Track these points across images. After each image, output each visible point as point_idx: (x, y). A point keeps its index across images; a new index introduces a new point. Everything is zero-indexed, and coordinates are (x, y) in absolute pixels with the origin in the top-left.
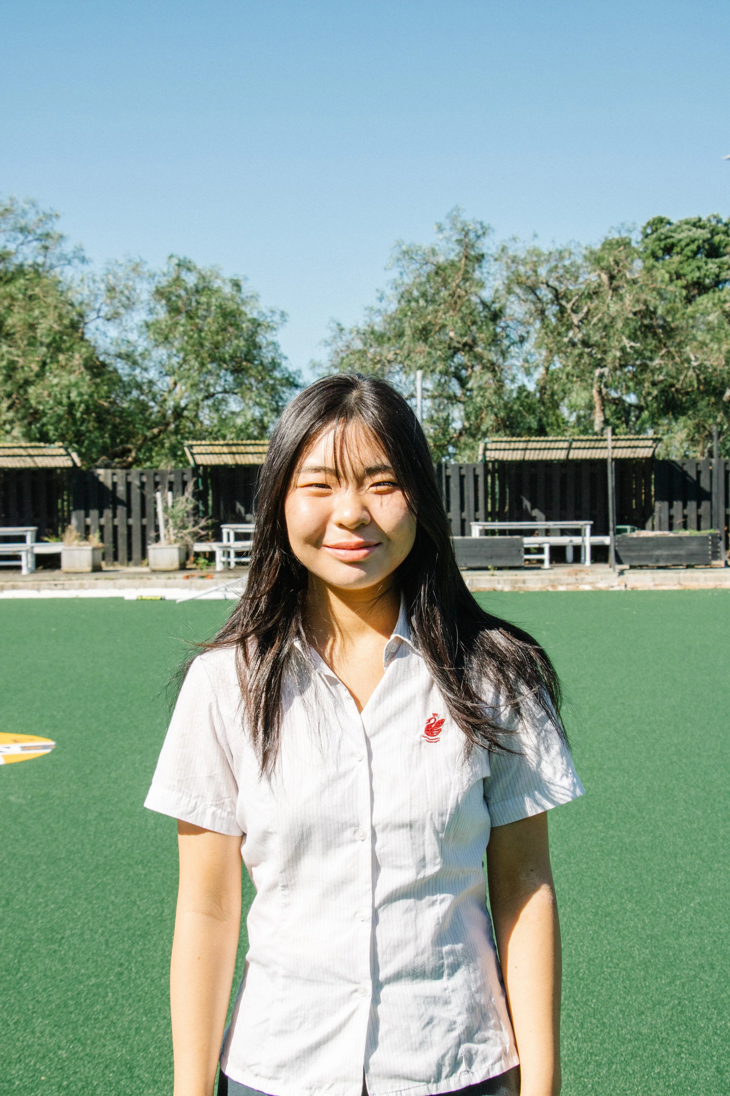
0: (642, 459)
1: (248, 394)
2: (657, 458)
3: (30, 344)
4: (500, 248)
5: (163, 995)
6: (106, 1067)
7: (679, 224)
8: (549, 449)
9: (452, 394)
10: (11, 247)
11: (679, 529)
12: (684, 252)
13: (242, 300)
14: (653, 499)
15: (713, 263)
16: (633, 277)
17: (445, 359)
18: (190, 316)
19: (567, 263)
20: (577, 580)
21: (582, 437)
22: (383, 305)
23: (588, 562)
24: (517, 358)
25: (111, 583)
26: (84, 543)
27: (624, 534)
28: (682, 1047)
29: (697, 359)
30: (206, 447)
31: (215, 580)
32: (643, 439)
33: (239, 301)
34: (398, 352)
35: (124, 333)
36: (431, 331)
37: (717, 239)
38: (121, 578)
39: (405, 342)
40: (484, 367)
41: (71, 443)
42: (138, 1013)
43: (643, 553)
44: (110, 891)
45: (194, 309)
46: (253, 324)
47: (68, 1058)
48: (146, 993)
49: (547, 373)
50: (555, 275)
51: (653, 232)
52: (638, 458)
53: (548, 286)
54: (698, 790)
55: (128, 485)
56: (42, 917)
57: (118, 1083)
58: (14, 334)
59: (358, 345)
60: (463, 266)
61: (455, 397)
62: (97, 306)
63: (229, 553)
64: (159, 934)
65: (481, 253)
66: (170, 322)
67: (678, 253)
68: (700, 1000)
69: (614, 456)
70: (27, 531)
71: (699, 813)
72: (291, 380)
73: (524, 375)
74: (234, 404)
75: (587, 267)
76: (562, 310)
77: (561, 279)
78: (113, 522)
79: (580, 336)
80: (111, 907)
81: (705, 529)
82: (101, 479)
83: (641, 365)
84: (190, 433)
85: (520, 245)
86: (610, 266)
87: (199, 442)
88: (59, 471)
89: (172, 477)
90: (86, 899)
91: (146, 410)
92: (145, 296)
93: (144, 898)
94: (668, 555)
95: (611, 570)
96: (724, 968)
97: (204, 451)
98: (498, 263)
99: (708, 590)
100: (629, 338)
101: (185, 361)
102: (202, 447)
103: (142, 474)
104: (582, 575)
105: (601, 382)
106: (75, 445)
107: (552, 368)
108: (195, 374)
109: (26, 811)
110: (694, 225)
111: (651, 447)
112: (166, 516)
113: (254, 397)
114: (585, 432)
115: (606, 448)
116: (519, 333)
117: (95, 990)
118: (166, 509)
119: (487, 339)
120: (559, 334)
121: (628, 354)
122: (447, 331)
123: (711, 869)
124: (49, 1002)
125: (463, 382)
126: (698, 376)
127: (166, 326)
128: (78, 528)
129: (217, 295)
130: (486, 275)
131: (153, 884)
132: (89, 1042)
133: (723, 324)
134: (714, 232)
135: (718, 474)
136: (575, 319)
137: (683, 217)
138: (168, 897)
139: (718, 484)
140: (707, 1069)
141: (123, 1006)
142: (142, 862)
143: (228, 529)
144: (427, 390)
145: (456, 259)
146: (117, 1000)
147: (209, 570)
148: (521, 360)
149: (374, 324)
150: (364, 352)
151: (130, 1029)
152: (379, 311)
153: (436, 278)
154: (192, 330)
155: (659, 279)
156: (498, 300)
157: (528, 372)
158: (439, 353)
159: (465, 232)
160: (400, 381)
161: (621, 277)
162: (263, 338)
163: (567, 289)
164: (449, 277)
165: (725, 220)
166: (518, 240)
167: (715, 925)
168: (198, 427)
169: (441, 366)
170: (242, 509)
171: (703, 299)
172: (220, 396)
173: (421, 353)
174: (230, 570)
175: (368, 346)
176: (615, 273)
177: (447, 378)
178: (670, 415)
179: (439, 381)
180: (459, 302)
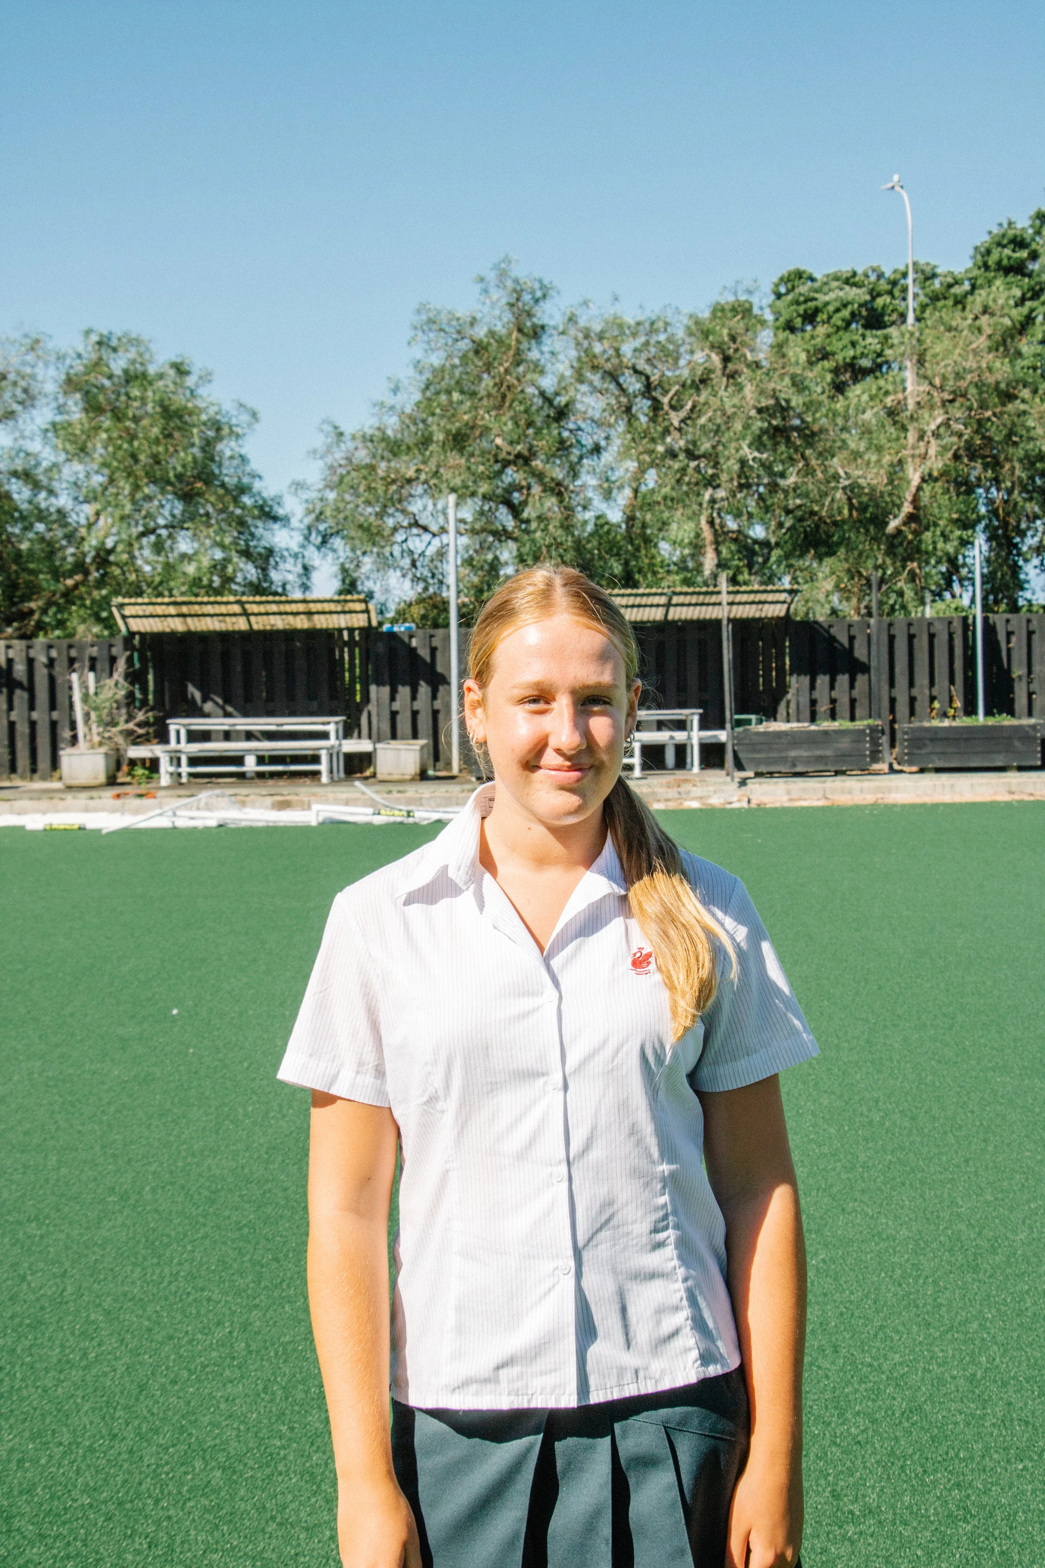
0: (772, 618)
1: (204, 531)
2: (793, 617)
4: (568, 315)
5: (59, 1411)
7: (825, 279)
8: (639, 606)
9: (500, 528)
11: (826, 719)
12: (833, 321)
13: (192, 393)
14: (788, 676)
15: (873, 336)
16: (755, 359)
17: (491, 478)
18: (118, 416)
19: (662, 337)
20: (679, 793)
21: (685, 589)
22: (399, 399)
23: (696, 769)
24: (593, 475)
25: (6, 805)
27: (748, 727)
29: (848, 475)
30: (144, 607)
31: (158, 800)
32: (772, 591)
34: (421, 466)
35: (21, 441)
36: (468, 437)
37: (880, 302)
38: (20, 799)
39: (431, 452)
40: (545, 487)
42: (22, 1437)
43: (772, 755)
45: (123, 406)
46: (208, 428)
48: (35, 1409)
49: (636, 497)
50: (644, 356)
51: (788, 292)
52: (766, 618)
53: (636, 371)
54: (833, 1097)
55: (30, 662)
59: (363, 456)
60: (513, 343)
61: (505, 530)
63: (179, 760)
64: (58, 1322)
65: (540, 323)
66: (87, 426)
67: (823, 322)
68: (816, 1397)
69: (732, 616)
71: (833, 1131)
72: (267, 509)
73: (603, 500)
74: (184, 544)
75: (690, 343)
76: (656, 406)
77: (655, 362)
78: (8, 716)
79: (682, 442)
81: (862, 719)
83: (769, 484)
84: (119, 585)
85: (593, 310)
86: (723, 343)
87: (133, 600)
89: (94, 651)
91: (57, 553)
92: (50, 387)
93: (37, 1271)
94: (808, 757)
95: (729, 779)
96: (852, 1351)
97: (141, 613)
98: (564, 338)
99: (866, 806)
100: (751, 445)
101: (112, 481)
102: (137, 607)
103: (50, 647)
104: (688, 787)
105: (712, 508)
107: (643, 488)
108: (126, 501)
110: (847, 281)
111: (784, 602)
112: (86, 708)
113: (212, 534)
114: (687, 582)
115: (720, 604)
116: (595, 437)
118: (85, 698)
119: (550, 448)
120: (653, 440)
121: (751, 468)
122: (492, 437)
123: (843, 1210)
125: (515, 511)
126: (849, 499)
127: (83, 432)
129: (155, 386)
130: (547, 355)
131: (51, 1250)
133: (883, 426)
134: (874, 293)
135: (878, 641)
136: (675, 418)
137: (832, 270)
138: (73, 1268)
139: (879, 652)
140: (818, 1493)
142: (36, 1219)
143: (175, 725)
144: (463, 521)
145: (505, 332)
147: (149, 786)
148: (598, 477)
149: (386, 427)
150: (372, 468)
151: (9, 1461)
152: (392, 408)
153: (476, 360)
154: (120, 437)
155: (793, 360)
156: (563, 392)
157: (608, 495)
158: (481, 468)
159: (518, 293)
160: (425, 508)
161: (739, 359)
162: (226, 448)
163: (663, 375)
164: (495, 359)
165: (888, 273)
166: (591, 305)
167: (844, 1290)
168: (133, 577)
169: (484, 488)
170: (198, 695)
171: (858, 389)
172: (163, 532)
173: (455, 468)
174: (181, 785)
175: (378, 457)
176: (731, 352)
177: (492, 504)
178: (810, 555)
179: (482, 508)
180: (510, 396)
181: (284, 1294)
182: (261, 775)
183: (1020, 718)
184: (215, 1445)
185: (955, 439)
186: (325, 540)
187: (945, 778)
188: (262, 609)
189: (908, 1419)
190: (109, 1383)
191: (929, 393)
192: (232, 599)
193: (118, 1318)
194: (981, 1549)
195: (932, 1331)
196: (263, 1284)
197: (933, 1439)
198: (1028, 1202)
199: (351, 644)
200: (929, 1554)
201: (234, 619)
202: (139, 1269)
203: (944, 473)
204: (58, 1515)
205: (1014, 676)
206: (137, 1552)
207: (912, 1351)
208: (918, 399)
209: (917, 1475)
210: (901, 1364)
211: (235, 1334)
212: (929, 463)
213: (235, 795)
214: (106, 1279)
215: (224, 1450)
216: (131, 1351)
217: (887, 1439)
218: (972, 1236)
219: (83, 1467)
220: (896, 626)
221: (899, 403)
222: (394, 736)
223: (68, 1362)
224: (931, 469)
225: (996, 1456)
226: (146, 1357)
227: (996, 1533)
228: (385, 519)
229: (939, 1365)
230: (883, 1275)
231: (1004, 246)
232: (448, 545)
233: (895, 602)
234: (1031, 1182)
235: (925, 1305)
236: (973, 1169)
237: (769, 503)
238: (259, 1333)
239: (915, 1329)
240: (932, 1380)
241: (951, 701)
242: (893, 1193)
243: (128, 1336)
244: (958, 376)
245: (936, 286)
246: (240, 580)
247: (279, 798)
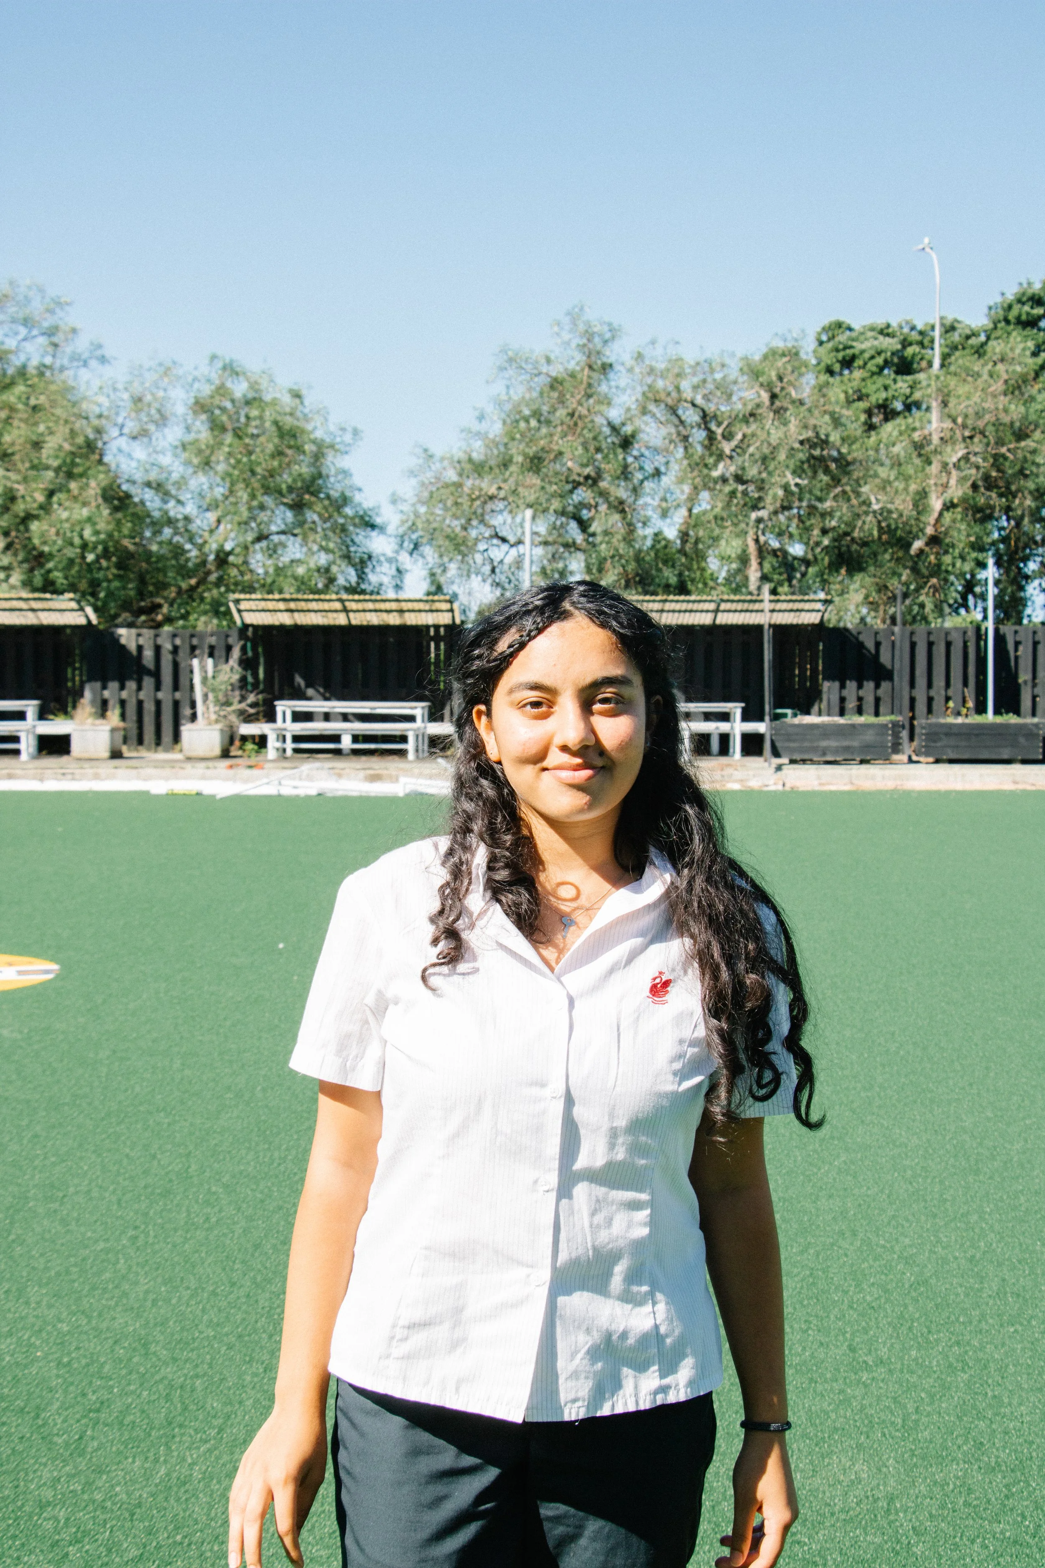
0: (808, 625)
1: (312, 537)
2: (826, 624)
3: (33, 467)
4: (635, 355)
5: (186, 1262)
6: (115, 1342)
7: (862, 330)
8: (691, 611)
9: (570, 541)
10: (11, 343)
11: (853, 714)
12: (868, 367)
13: (305, 415)
14: (821, 677)
15: (903, 381)
16: (799, 397)
17: (562, 496)
18: (238, 434)
19: (718, 376)
20: (724, 776)
21: (732, 597)
22: (483, 427)
23: (738, 755)
24: (653, 496)
25: (134, 772)
26: (100, 721)
27: (784, 720)
28: (810, 1323)
29: (877, 500)
30: (257, 602)
31: (265, 771)
32: (809, 601)
33: (301, 417)
34: (501, 485)
35: (154, 456)
36: (544, 460)
37: (910, 351)
38: (147, 766)
39: (511, 473)
40: (610, 506)
41: (84, 595)
42: (155, 1282)
43: (806, 744)
44: (124, 1143)
45: (243, 425)
46: (317, 445)
47: (69, 1332)
48: (166, 1260)
49: (690, 516)
50: (702, 392)
51: (829, 340)
52: (803, 624)
53: (694, 405)
55: (158, 649)
56: (40, 1172)
57: (130, 1359)
58: (13, 454)
59: (451, 476)
60: (585, 378)
61: (574, 543)
62: (120, 420)
63: (284, 737)
64: (184, 1192)
65: (608, 361)
66: (211, 442)
67: (860, 367)
68: (836, 1271)
69: (773, 622)
70: (27, 706)
72: (367, 519)
73: (662, 518)
74: (294, 550)
75: (743, 382)
76: (711, 437)
77: (711, 397)
78: (137, 695)
79: (732, 469)
80: (125, 1161)
81: (885, 715)
82: (123, 641)
83: (808, 507)
84: (236, 584)
85: (659, 351)
86: (772, 382)
87: (248, 596)
88: (68, 631)
89: (213, 640)
90: (94, 1152)
91: (182, 555)
92: (180, 409)
93: (166, 1151)
94: (837, 747)
95: (766, 764)
96: (869, 1235)
97: (254, 608)
98: (630, 375)
99: (886, 791)
100: (794, 472)
101: (231, 491)
102: (251, 603)
103: (174, 636)
104: (730, 771)
105: (758, 527)
106: (89, 598)
107: (696, 509)
108: (243, 509)
109: (21, 1047)
110: (881, 332)
111: (819, 611)
112: (205, 690)
113: (319, 540)
114: (736, 591)
115: (762, 611)
116: (656, 464)
117: (103, 1257)
118: (204, 680)
119: (615, 471)
120: (707, 466)
121: (792, 494)
122: (565, 460)
123: (862, 1122)
124: (47, 1269)
125: (583, 525)
126: (879, 522)
127: (207, 446)
128: (93, 702)
129: (271, 408)
130: (614, 390)
131: (178, 1135)
132: (95, 1314)
133: (911, 458)
134: (906, 343)
135: (901, 648)
136: (727, 448)
137: (868, 321)
138: (197, 1150)
139: (901, 659)
140: (837, 1347)
141: (137, 1274)
142: (164, 1109)
143: (284, 707)
144: (536, 533)
145: (578, 368)
146: (130, 1267)
147: (258, 758)
148: (657, 498)
149: (472, 451)
150: (459, 485)
151: (145, 1300)
152: (478, 433)
153: (551, 393)
154: (240, 452)
155: (833, 399)
156: (629, 422)
157: (664, 514)
158: (554, 488)
159: (589, 335)
160: (505, 523)
161: (785, 396)
162: (333, 463)
163: (718, 409)
164: (568, 392)
165: (920, 326)
166: (657, 344)
168: (247, 577)
169: (556, 504)
170: (299, 680)
171: (889, 427)
172: (276, 538)
173: (531, 487)
174: (286, 758)
175: (464, 477)
176: (777, 390)
177: (564, 519)
178: (843, 571)
179: (554, 523)
180: (580, 424)
182: (355, 752)
183: (1025, 717)
185: (973, 471)
186: (416, 546)
187: (957, 768)
188: (360, 606)
189: (915, 1290)
190: (228, 1242)
191: (951, 430)
192: (334, 597)
193: (235, 1191)
194: (976, 1393)
195: (937, 1220)
197: (937, 1306)
198: (1024, 1119)
199: (437, 638)
200: (932, 1396)
201: (335, 615)
202: (252, 1153)
203: (964, 500)
204: (187, 1343)
205: (1020, 681)
206: (255, 1375)
207: (920, 1236)
208: (942, 435)
209: (922, 1335)
210: (910, 1246)
212: (950, 492)
213: (333, 768)
214: (224, 1159)
216: (247, 1217)
217: (898, 1305)
218: (975, 1145)
219: (208, 1306)
220: (917, 634)
221: (925, 438)
223: (193, 1224)
224: (952, 497)
225: (991, 1321)
227: (990, 1381)
228: (469, 530)
229: (943, 1248)
230: (896, 1174)
231: (1023, 304)
232: (524, 554)
233: (917, 613)
234: (1027, 1102)
235: (932, 1199)
236: (976, 1091)
237: (808, 523)
239: (923, 1218)
240: (937, 1259)
241: (964, 701)
242: (907, 1109)
243: (245, 1206)
244: (978, 415)
245: (956, 337)
246: (341, 581)
247: (372, 772)
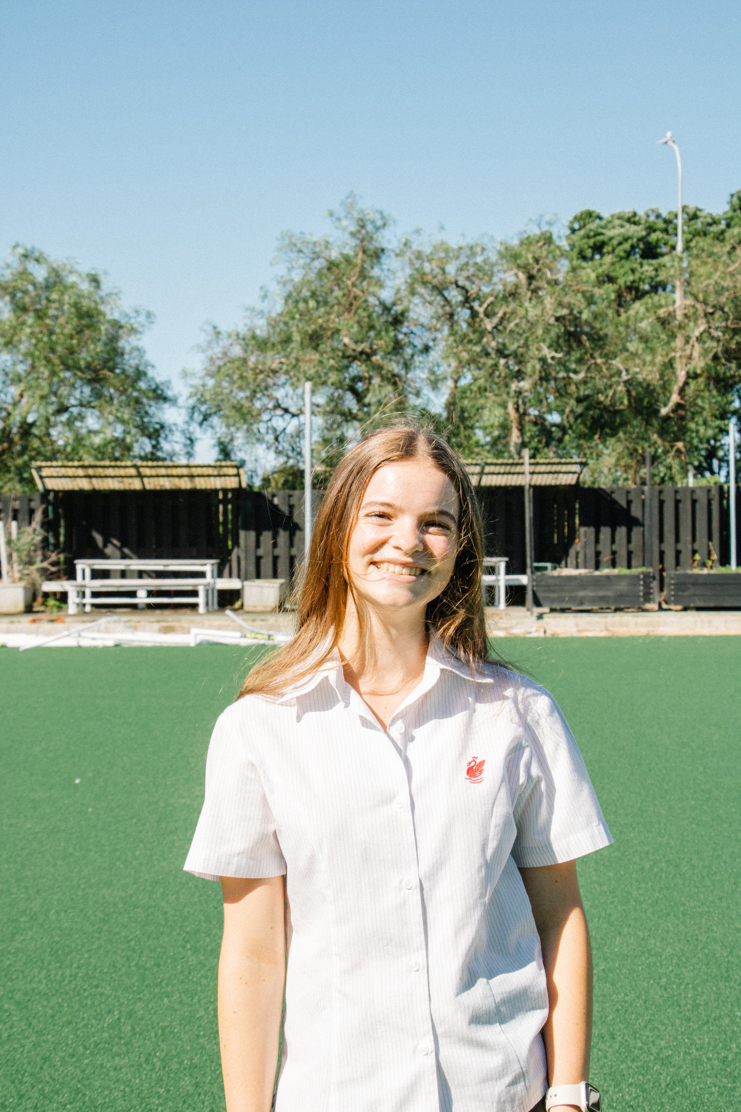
0: (565, 486)
1: (108, 408)
2: (582, 485)
4: (403, 240)
7: (610, 219)
9: (346, 410)
11: (608, 567)
12: (616, 252)
13: (102, 298)
14: (577, 525)
15: (649, 265)
16: (555, 277)
17: (340, 370)
18: (40, 315)
19: (479, 260)
21: (495, 461)
22: (264, 306)
23: (502, 605)
24: (422, 369)
27: (545, 572)
29: (628, 372)
30: (58, 469)
31: (66, 625)
32: (565, 464)
33: (98, 300)
34: (283, 360)
36: (322, 337)
37: (654, 237)
39: (292, 349)
40: (383, 378)
43: (565, 594)
45: (43, 307)
46: (112, 326)
49: (456, 387)
50: (465, 274)
51: (580, 229)
52: (560, 485)
53: (458, 286)
59: (237, 351)
60: (359, 262)
61: (350, 412)
63: (84, 593)
65: (380, 247)
66: (14, 323)
67: (609, 253)
68: (597, 1072)
69: (533, 483)
71: (611, 874)
72: (159, 392)
73: (430, 389)
75: (502, 265)
76: (474, 314)
77: (474, 279)
79: (494, 344)
81: (637, 567)
83: (563, 378)
84: (38, 453)
85: (424, 238)
86: (529, 264)
87: (49, 463)
89: (17, 505)
94: (593, 597)
95: (529, 613)
96: (626, 1037)
97: (55, 474)
98: (400, 259)
99: (639, 637)
100: (550, 347)
101: (33, 367)
102: (52, 469)
104: (495, 619)
105: (518, 397)
107: (462, 381)
108: (44, 384)
110: (629, 220)
111: (575, 473)
112: (9, 550)
113: (114, 412)
114: (499, 455)
115: (523, 473)
116: (425, 340)
118: (8, 542)
119: (387, 346)
120: (470, 341)
121: (550, 365)
122: (341, 337)
123: (620, 933)
125: (359, 396)
126: (628, 392)
127: (10, 327)
129: (70, 291)
130: (385, 273)
133: (657, 333)
134: (651, 229)
135: (651, 505)
136: (489, 325)
137: (616, 211)
139: (651, 513)
143: (82, 566)
144: (317, 405)
145: (353, 253)
147: (59, 613)
148: (426, 371)
149: (255, 328)
150: (244, 361)
152: (261, 313)
153: (329, 275)
154: (41, 332)
155: (585, 279)
156: (399, 302)
157: (435, 386)
158: (332, 362)
159: (362, 223)
160: (286, 395)
161: (541, 277)
162: (125, 343)
163: (480, 290)
164: (343, 275)
165: (664, 214)
166: (422, 233)
167: (620, 993)
168: (49, 447)
169: (333, 377)
170: (99, 539)
171: (637, 305)
172: (75, 411)
173: (311, 361)
174: (85, 613)
175: (249, 353)
176: (534, 272)
177: (340, 391)
178: (596, 437)
179: (332, 394)
180: (356, 304)
181: (163, 990)
182: (150, 607)
184: (105, 1103)
185: (715, 344)
186: (206, 417)
187: (704, 615)
188: (153, 472)
189: (671, 1090)
190: (18, 1056)
191: (694, 307)
192: (129, 463)
193: (27, 1007)
195: (691, 1024)
196: (146, 983)
199: (225, 501)
201: (130, 480)
202: (44, 972)
203: (707, 369)
207: (675, 1038)
208: (686, 311)
210: (666, 1048)
211: (123, 1020)
212: (693, 363)
213: (129, 621)
214: (17, 978)
215: (112, 1106)
216: (37, 1032)
217: (655, 1104)
218: (725, 954)
220: (665, 493)
221: (670, 314)
222: (258, 576)
224: (695, 368)
226: (50, 1036)
228: (254, 401)
229: (697, 1050)
230: (652, 982)
232: (304, 424)
233: (665, 475)
235: (686, 1004)
236: (725, 905)
238: (142, 1019)
239: (678, 1022)
240: (692, 1060)
241: (709, 554)
242: (660, 921)
243: (35, 1021)
244: (719, 292)
245: (698, 225)
246: (136, 450)
247: (165, 624)
